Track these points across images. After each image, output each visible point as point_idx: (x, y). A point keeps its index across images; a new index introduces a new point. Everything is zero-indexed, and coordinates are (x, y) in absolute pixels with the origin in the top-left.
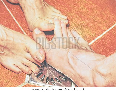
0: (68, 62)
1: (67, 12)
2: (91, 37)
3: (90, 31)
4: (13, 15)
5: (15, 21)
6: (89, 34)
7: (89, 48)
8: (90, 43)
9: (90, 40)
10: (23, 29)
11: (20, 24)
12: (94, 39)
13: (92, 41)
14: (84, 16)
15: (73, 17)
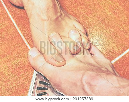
0: (83, 89)
1: (86, 16)
2: (116, 53)
3: (114, 44)
4: (12, 16)
5: (14, 25)
6: (113, 49)
7: (110, 69)
8: (113, 62)
9: (114, 56)
10: (25, 37)
11: (21, 30)
12: (119, 55)
13: (116, 57)
14: (108, 22)
15: (94, 24)
